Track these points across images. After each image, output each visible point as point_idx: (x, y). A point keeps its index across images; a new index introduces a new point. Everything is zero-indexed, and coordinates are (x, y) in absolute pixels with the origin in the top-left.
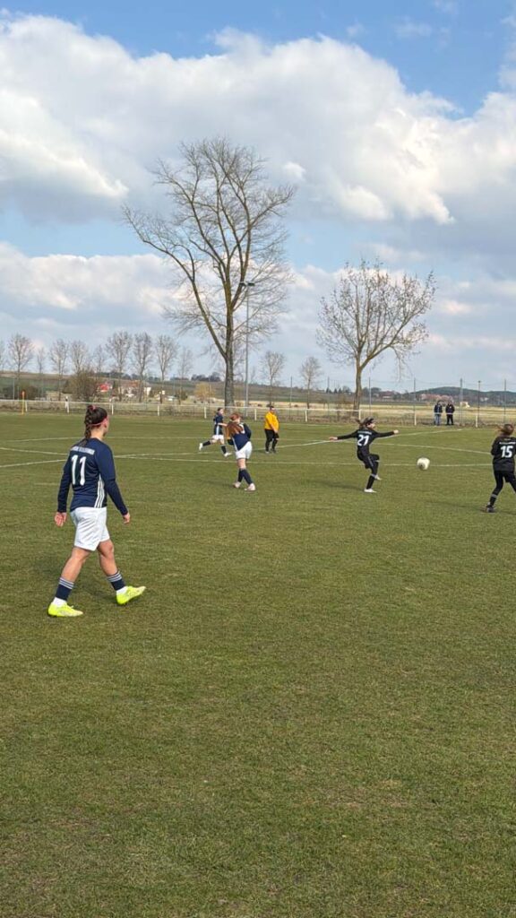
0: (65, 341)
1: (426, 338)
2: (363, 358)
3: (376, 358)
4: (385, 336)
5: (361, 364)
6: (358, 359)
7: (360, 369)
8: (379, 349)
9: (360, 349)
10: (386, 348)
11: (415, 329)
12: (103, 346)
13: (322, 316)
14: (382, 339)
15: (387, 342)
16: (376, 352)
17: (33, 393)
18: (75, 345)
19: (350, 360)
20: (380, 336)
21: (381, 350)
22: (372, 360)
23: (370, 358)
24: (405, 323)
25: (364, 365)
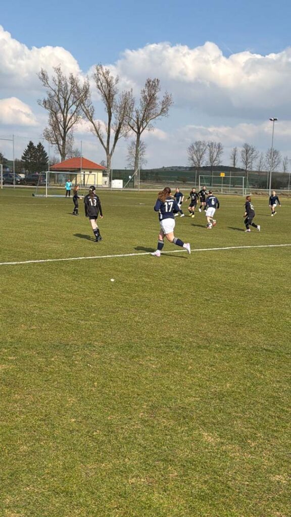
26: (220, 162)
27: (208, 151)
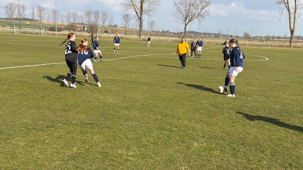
0: (70, 12)
1: (209, 15)
2: (187, 21)
3: (192, 21)
4: (195, 14)
5: (186, 24)
6: (185, 22)
7: (186, 25)
8: (193, 18)
9: (186, 18)
10: (195, 18)
11: (205, 12)
12: (83, 14)
13: (174, 7)
14: (194, 15)
15: (196, 16)
16: (192, 19)
17: (60, 30)
18: (74, 14)
19: (183, 22)
20: (194, 14)
21: (194, 19)
22: (190, 22)
23: (189, 21)
24: (202, 10)
25: (187, 24)
26: (24, 15)
27: (17, 10)
